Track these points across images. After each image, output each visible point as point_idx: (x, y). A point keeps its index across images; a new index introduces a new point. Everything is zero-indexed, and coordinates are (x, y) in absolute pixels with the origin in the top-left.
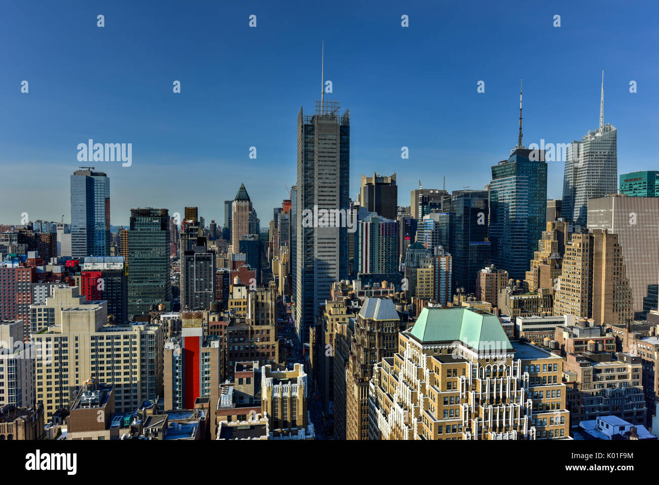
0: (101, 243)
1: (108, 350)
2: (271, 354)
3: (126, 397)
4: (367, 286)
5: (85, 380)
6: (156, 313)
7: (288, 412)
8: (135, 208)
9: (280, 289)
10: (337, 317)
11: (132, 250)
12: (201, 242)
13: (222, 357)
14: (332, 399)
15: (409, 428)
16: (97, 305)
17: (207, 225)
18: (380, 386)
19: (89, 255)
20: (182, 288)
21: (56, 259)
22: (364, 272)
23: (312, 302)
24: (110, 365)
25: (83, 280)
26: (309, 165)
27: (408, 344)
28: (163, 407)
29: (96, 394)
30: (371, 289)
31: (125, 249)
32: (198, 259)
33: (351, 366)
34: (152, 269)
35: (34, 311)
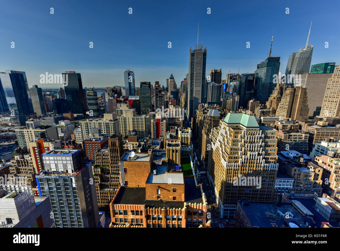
0: (133, 92)
1: (136, 121)
2: (180, 125)
3: (142, 134)
4: (210, 106)
5: (131, 129)
6: (148, 112)
7: (186, 141)
8: (141, 82)
9: (183, 106)
10: (200, 115)
11: (141, 94)
12: (160, 92)
13: (167, 125)
14: (198, 138)
15: (222, 148)
16: (133, 110)
18: (213, 136)
19: (130, 95)
20: (155, 105)
21: (122, 96)
22: (209, 101)
23: (192, 110)
24: (137, 125)
25: (129, 102)
26: (193, 67)
27: (222, 124)
28: (151, 137)
29: (134, 133)
30: (211, 106)
31: (139, 94)
32: (159, 97)
33: (204, 129)
34: (147, 99)
35: (118, 110)
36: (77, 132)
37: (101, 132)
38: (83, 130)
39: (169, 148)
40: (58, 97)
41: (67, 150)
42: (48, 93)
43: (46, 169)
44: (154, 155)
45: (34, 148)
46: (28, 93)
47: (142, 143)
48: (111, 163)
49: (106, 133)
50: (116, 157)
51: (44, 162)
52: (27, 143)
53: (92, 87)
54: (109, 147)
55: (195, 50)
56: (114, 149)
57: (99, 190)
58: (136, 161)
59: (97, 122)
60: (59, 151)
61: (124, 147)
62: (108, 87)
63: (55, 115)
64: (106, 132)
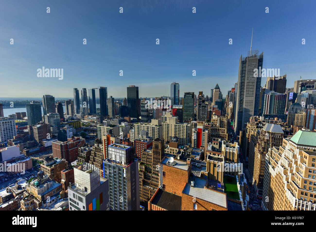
0: (177, 101)
1: (178, 129)
2: (225, 137)
3: (182, 141)
4: (266, 119)
5: (173, 135)
6: (190, 121)
7: (231, 157)
8: (186, 92)
9: (229, 117)
10: (252, 129)
11: (184, 103)
12: (203, 101)
13: (209, 135)
14: (248, 155)
15: (286, 176)
16: (176, 117)
17: (205, 96)
18: (271, 157)
19: (174, 105)
20: (197, 114)
22: (266, 113)
23: (241, 122)
24: (178, 133)
25: (173, 111)
26: (243, 75)
27: (288, 143)
28: (191, 146)
29: (175, 139)
30: (268, 120)
31: (183, 103)
32: (202, 107)
33: (257, 147)
34: (189, 109)
35: (163, 117)
36: (132, 132)
37: (149, 134)
38: (136, 131)
39: (210, 161)
40: (123, 105)
41: (123, 146)
42: (117, 101)
43: (110, 157)
44: (192, 165)
45: (105, 140)
46: (107, 101)
47: (182, 150)
48: (153, 163)
49: (151, 136)
50: (158, 159)
51: (109, 152)
52: (102, 136)
53: (145, 97)
54: (153, 149)
55: (246, 58)
56: (156, 151)
57: (142, 185)
58: (174, 167)
59: (146, 126)
60: (118, 145)
61: (166, 151)
62: (157, 97)
63: (120, 118)
64: (151, 135)
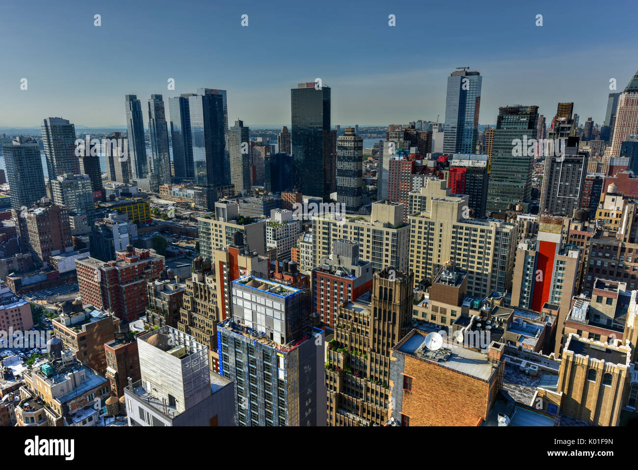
0: (468, 141)
1: (466, 240)
3: (477, 284)
5: (445, 261)
6: (513, 213)
8: (504, 106)
11: (496, 149)
12: (572, 142)
13: (580, 269)
16: (460, 199)
19: (457, 152)
20: (543, 190)
21: (430, 154)
24: (466, 253)
25: (450, 174)
28: (510, 302)
29: (453, 274)
31: (490, 148)
32: (566, 161)
34: (514, 168)
35: (412, 197)
36: (305, 244)
37: (360, 253)
38: (318, 240)
39: (574, 357)
40: (277, 151)
41: (277, 285)
42: (260, 140)
43: (236, 317)
44: (507, 364)
45: (221, 263)
46: (227, 137)
47: (474, 314)
48: (371, 347)
49: (370, 260)
50: (389, 337)
51: (234, 302)
52: (213, 250)
53: (353, 126)
54: (373, 301)
56: (385, 311)
57: (334, 410)
58: (443, 367)
59: (353, 224)
60: (262, 283)
61: (416, 312)
62: (396, 123)
63: (266, 195)
64: (370, 255)
